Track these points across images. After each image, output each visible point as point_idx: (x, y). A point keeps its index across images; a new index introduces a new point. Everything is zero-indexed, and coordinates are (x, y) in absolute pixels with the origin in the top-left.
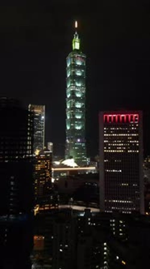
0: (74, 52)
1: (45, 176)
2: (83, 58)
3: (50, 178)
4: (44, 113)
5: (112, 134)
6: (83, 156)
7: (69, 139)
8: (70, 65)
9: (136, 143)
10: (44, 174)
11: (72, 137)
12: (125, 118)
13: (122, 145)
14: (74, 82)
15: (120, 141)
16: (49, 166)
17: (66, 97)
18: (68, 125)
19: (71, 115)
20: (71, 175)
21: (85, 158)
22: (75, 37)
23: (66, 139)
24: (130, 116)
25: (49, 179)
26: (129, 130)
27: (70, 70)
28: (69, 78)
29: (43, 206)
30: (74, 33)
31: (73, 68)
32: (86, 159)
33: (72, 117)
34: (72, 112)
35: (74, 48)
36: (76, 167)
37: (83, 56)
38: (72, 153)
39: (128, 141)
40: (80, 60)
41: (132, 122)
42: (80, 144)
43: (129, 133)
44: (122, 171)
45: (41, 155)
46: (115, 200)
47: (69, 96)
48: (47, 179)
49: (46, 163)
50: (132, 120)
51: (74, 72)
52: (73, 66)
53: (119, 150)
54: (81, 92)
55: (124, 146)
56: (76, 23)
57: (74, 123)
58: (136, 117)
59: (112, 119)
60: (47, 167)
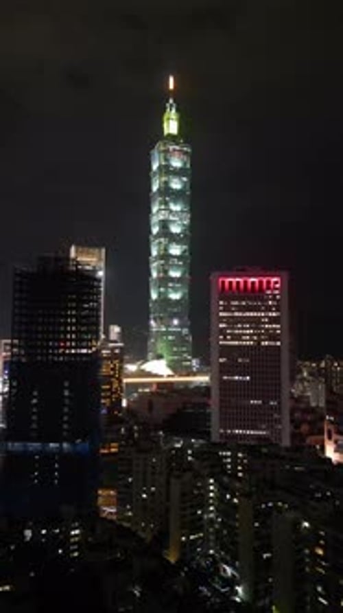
0: (166, 141)
1: (110, 390)
2: (186, 153)
3: (119, 395)
4: (102, 264)
5: (233, 311)
6: (185, 355)
7: (155, 319)
8: (160, 167)
9: (275, 329)
10: (108, 387)
11: (161, 315)
12: (257, 285)
13: (252, 331)
14: (166, 203)
15: (248, 326)
16: (117, 372)
17: (150, 232)
18: (154, 289)
19: (161, 270)
20: (159, 391)
21: (189, 357)
22: (168, 110)
23: (148, 319)
24: (265, 280)
25: (117, 396)
26: (263, 305)
27: (158, 176)
28: (155, 194)
29: (107, 445)
30: (168, 101)
31: (163, 174)
32: (190, 361)
33: (161, 275)
34: (163, 265)
35: (166, 132)
36: (169, 376)
37: (185, 149)
38: (161, 347)
39: (263, 326)
40: (179, 158)
41: (269, 292)
42: (179, 330)
43: (263, 311)
44: (251, 378)
45: (104, 352)
46: (239, 429)
47: (155, 230)
48: (114, 396)
49: (112, 366)
50: (268, 288)
51: (166, 183)
52: (164, 171)
53: (246, 340)
54: (179, 222)
55: (254, 334)
56: (171, 80)
57: (166, 287)
58: (276, 283)
59: (234, 285)
60: (115, 374)
